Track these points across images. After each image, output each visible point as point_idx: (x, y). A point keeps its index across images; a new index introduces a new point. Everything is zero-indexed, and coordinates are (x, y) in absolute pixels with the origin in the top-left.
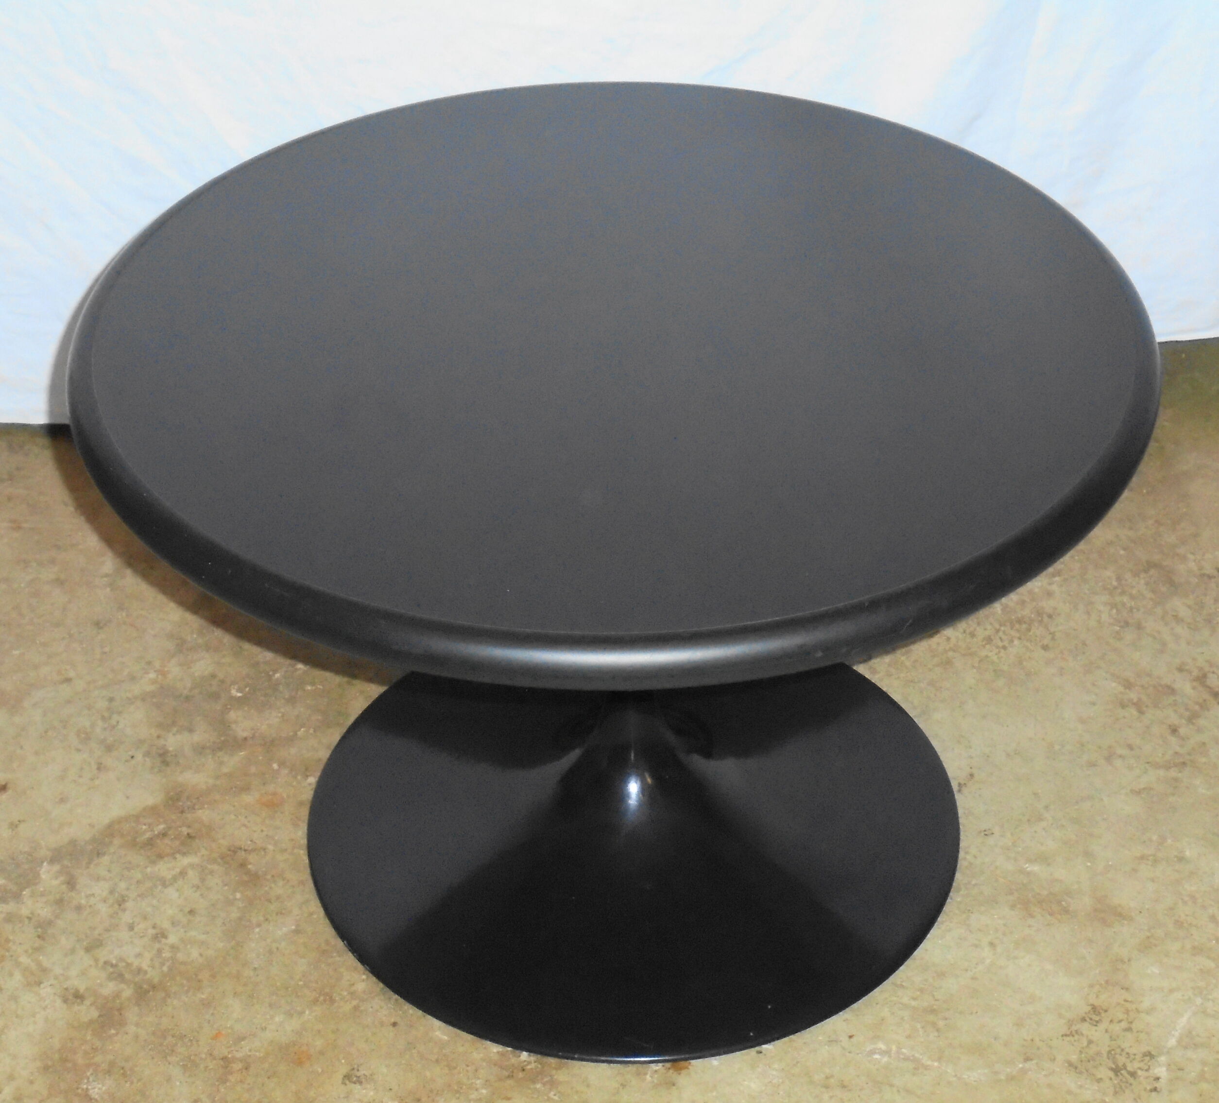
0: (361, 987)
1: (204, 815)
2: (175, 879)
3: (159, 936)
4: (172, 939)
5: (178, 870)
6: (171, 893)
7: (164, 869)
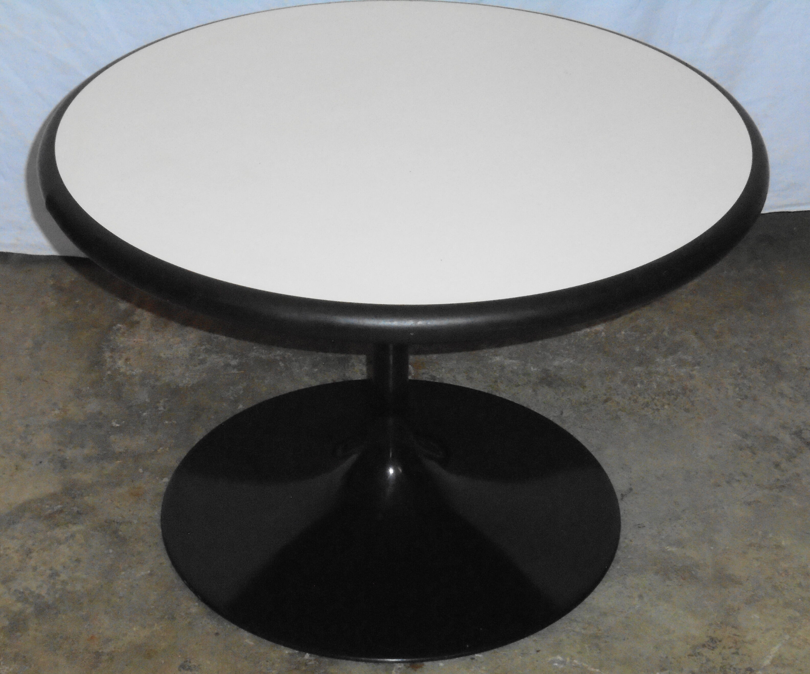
0: (194, 610)
1: (89, 500)
2: (67, 539)
3: (54, 574)
4: (63, 577)
5: (69, 534)
6: (64, 548)
7: (59, 533)
